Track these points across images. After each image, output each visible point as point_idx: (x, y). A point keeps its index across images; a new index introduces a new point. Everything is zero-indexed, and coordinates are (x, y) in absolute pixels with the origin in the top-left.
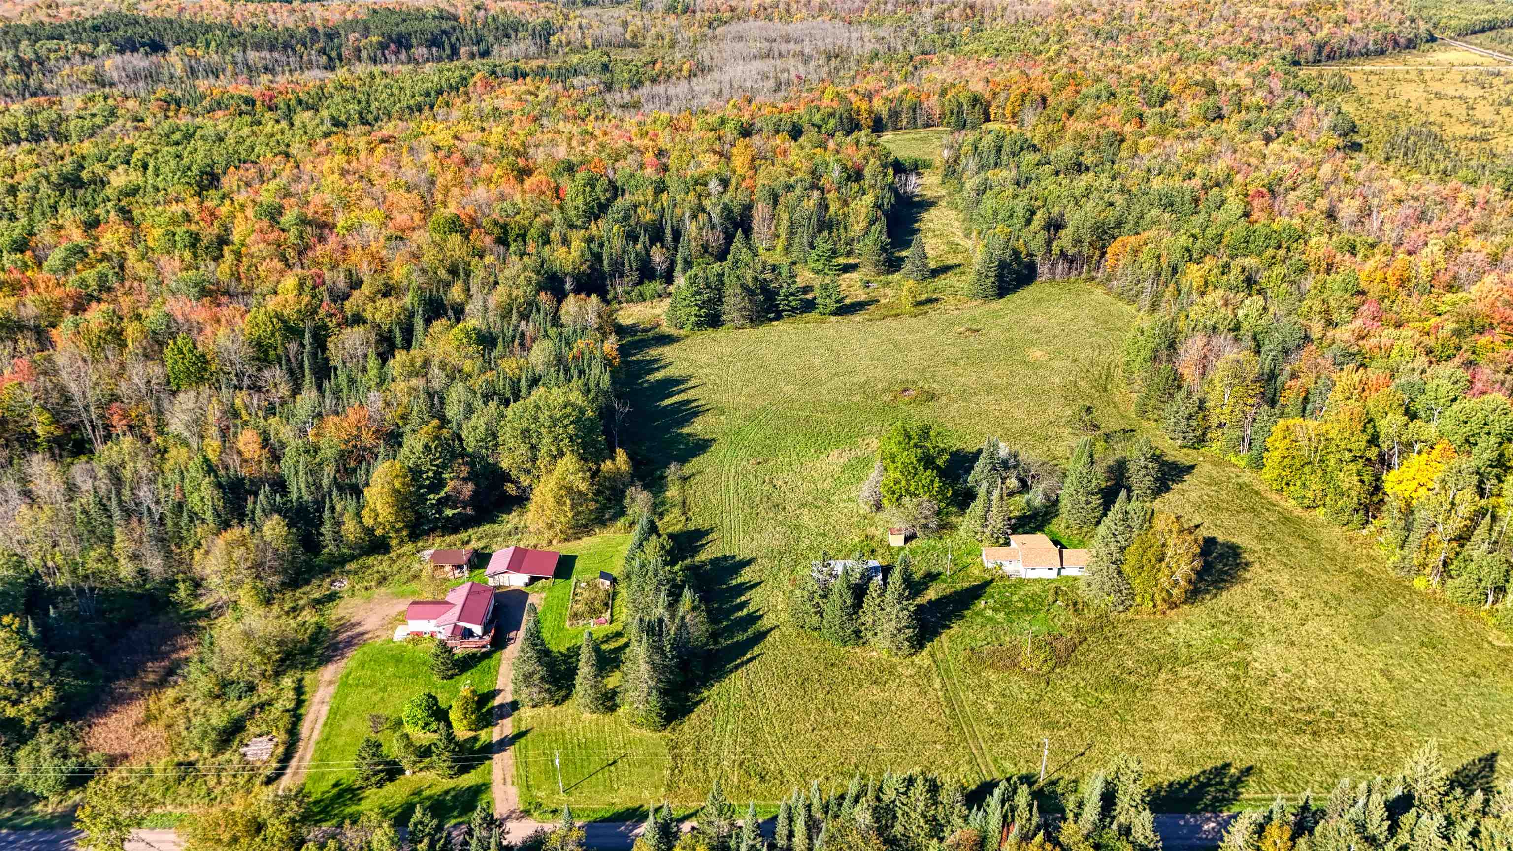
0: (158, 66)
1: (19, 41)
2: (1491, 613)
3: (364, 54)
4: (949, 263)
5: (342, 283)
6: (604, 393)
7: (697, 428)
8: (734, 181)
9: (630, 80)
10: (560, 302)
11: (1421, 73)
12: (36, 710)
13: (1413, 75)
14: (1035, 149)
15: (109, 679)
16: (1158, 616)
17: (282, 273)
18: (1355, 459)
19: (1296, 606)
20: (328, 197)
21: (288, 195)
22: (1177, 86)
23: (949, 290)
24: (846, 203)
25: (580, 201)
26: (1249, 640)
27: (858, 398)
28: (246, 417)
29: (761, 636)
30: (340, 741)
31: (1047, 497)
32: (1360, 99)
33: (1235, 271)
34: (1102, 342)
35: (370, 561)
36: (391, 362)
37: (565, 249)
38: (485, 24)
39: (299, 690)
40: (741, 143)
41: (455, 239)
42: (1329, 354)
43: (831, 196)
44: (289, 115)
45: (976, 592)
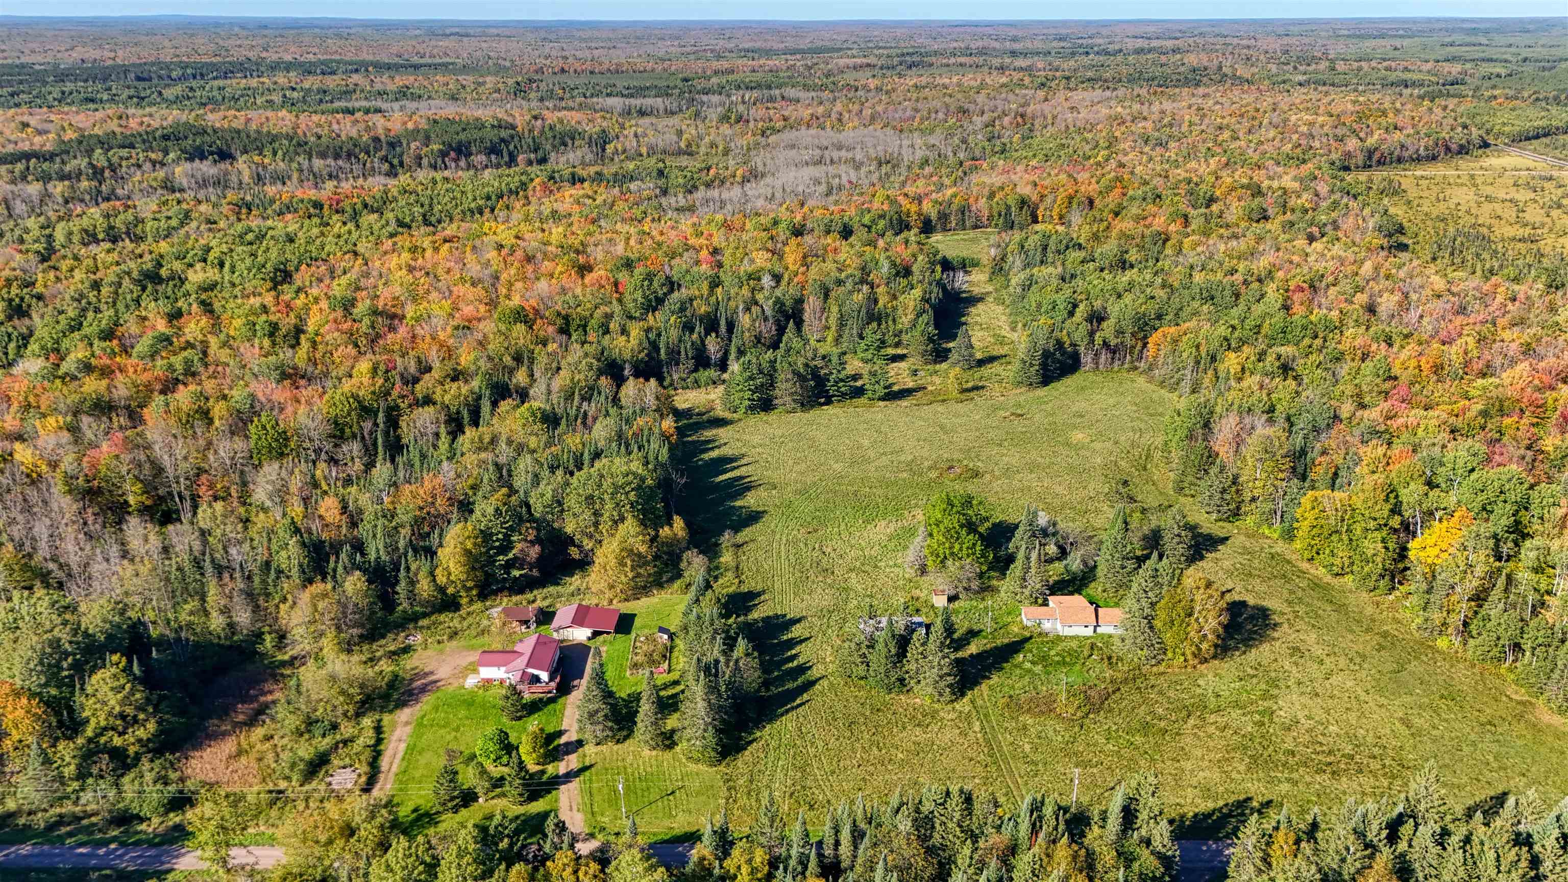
0: (226, 173)
1: (93, 150)
2: (1510, 670)
3: (425, 162)
4: (995, 353)
5: (413, 369)
6: (663, 465)
7: (750, 501)
8: (786, 277)
9: (685, 186)
10: (619, 386)
11: (1472, 177)
12: (140, 741)
13: (1465, 179)
14: (1080, 247)
15: (204, 718)
16: (1189, 670)
17: (356, 360)
18: (1379, 528)
19: (1321, 662)
20: (397, 290)
21: (358, 289)
22: (1223, 189)
23: (994, 379)
24: (895, 297)
25: (639, 295)
26: (1275, 692)
27: (905, 475)
28: (325, 487)
29: (811, 684)
30: (417, 774)
31: (1085, 563)
32: (1409, 202)
33: (1270, 358)
34: (1142, 426)
35: (442, 617)
36: (461, 439)
37: (624, 338)
38: (542, 132)
39: (378, 729)
40: (793, 241)
41: (520, 328)
42: (1357, 432)
43: (881, 290)
44: (355, 216)
45: (1015, 647)
